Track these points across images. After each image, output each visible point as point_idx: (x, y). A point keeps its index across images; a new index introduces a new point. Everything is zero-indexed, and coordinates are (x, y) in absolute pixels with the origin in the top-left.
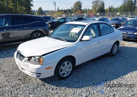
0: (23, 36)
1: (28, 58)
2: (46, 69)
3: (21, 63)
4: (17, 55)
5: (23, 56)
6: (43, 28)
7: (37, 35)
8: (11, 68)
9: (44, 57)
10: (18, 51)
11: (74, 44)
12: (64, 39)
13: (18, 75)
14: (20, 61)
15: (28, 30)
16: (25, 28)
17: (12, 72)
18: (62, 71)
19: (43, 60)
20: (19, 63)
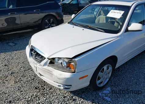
0: (32, 22)
1: (49, 59)
2: (80, 79)
3: (39, 66)
4: (32, 54)
5: (40, 55)
6: (56, 11)
7: (49, 21)
8: (21, 67)
9: (76, 59)
10: (32, 46)
11: (118, 37)
12: (97, 28)
13: (33, 79)
14: (36, 62)
15: (39, 14)
16: (35, 11)
17: (24, 75)
18: (99, 79)
19: (76, 64)
20: (36, 66)
